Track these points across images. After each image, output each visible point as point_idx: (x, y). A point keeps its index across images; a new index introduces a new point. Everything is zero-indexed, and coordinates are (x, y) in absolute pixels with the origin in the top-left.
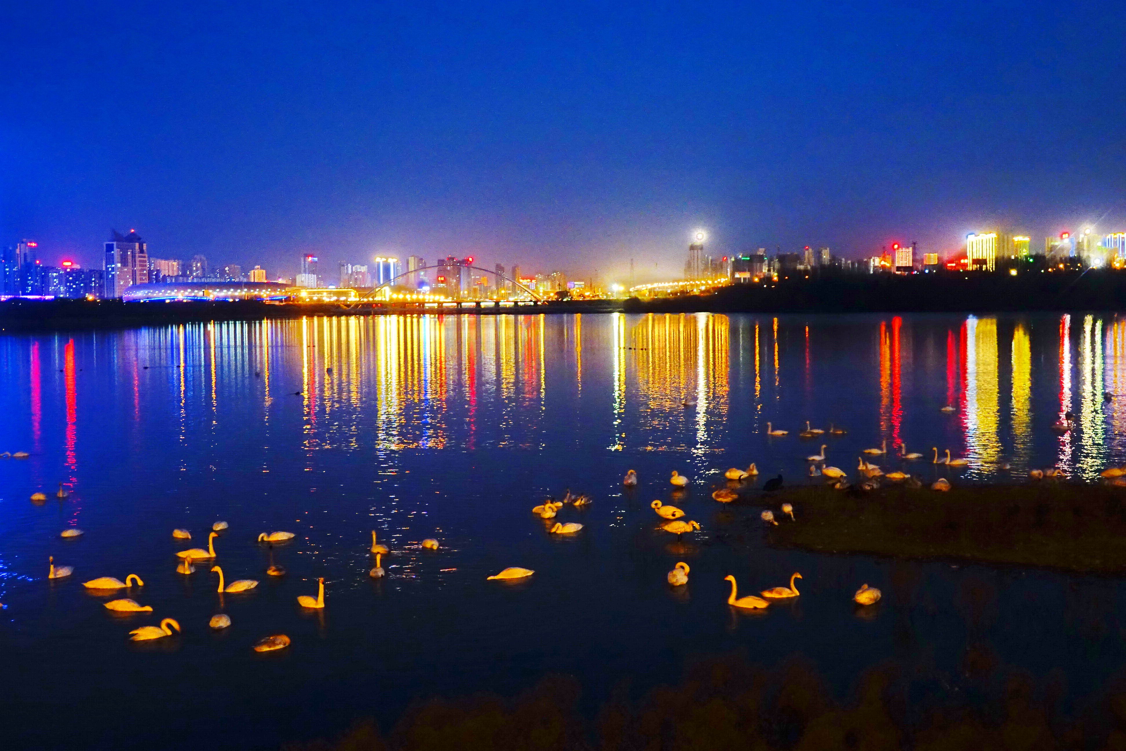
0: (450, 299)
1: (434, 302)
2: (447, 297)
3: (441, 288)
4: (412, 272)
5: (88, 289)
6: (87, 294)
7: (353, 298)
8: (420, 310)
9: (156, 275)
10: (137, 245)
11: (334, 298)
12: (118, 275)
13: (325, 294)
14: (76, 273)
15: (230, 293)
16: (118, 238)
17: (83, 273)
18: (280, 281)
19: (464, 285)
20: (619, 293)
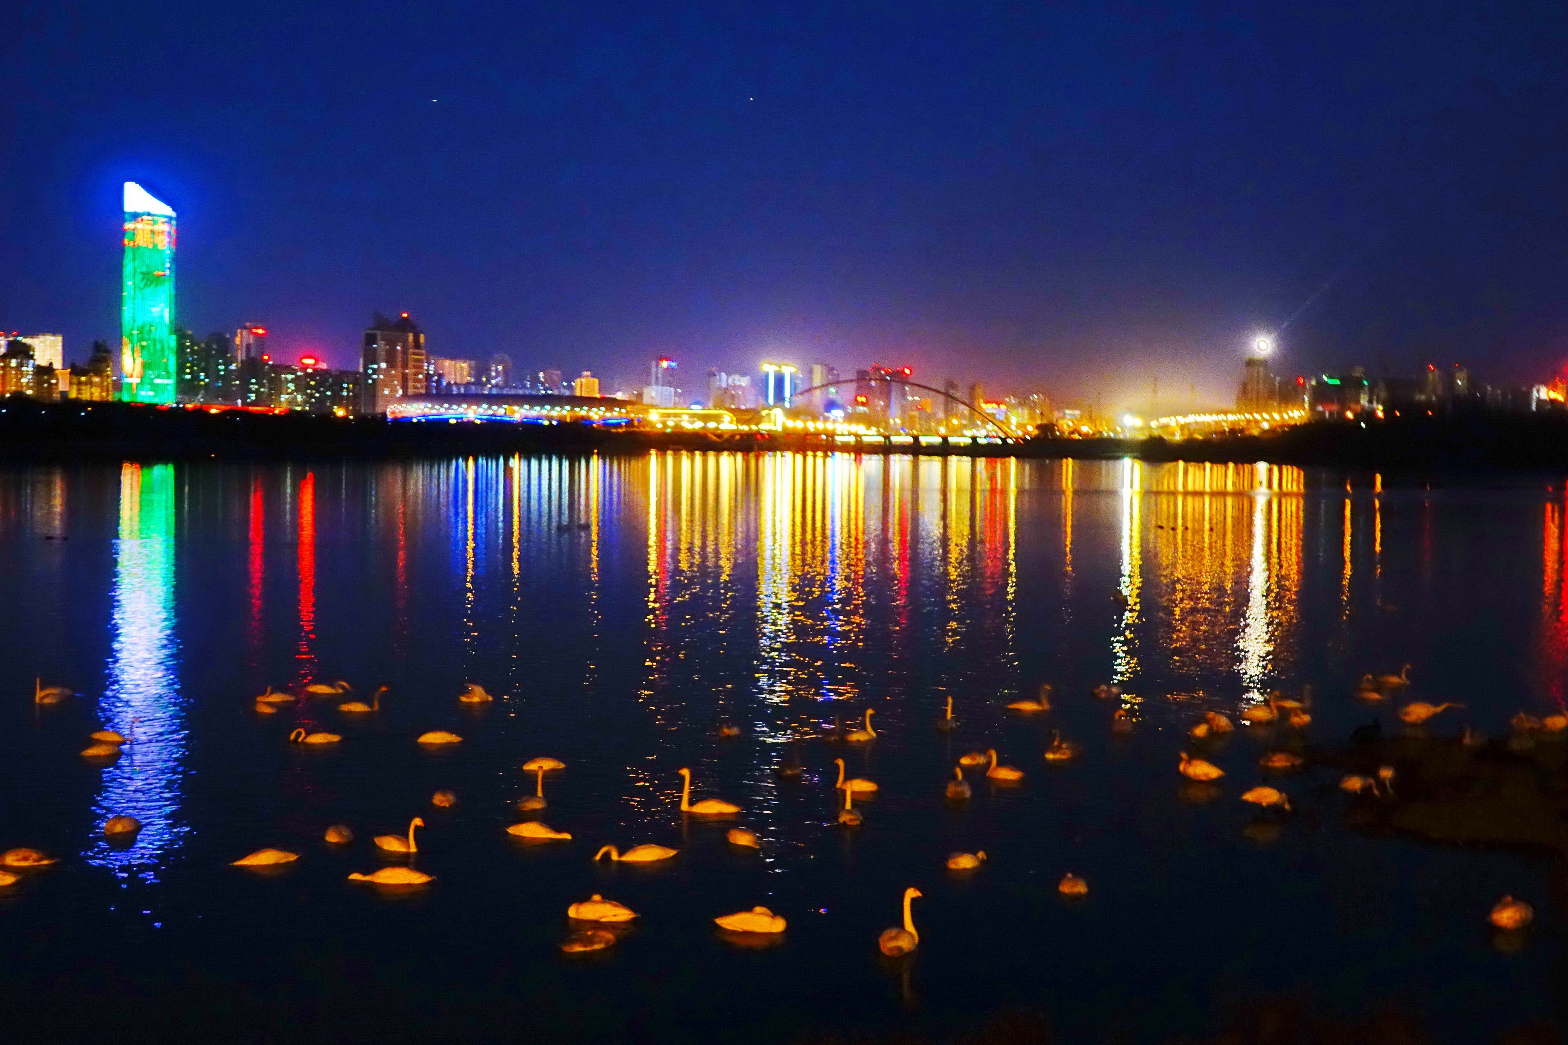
0: (874, 430)
1: (850, 434)
2: (868, 428)
3: (860, 414)
4: (816, 388)
5: (337, 400)
6: (335, 407)
7: (728, 424)
8: (829, 446)
9: (437, 381)
10: (411, 337)
11: (698, 425)
12: (383, 380)
13: (685, 418)
14: (320, 376)
15: (544, 412)
16: (383, 325)
17: (331, 376)
18: (619, 396)
19: (895, 409)
20: (1134, 428)
